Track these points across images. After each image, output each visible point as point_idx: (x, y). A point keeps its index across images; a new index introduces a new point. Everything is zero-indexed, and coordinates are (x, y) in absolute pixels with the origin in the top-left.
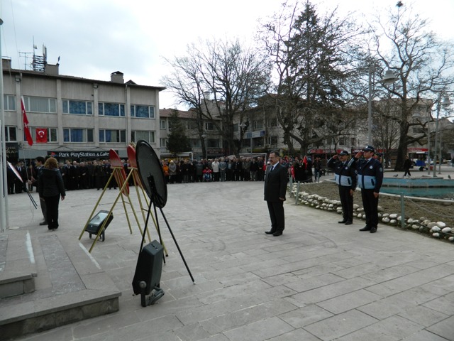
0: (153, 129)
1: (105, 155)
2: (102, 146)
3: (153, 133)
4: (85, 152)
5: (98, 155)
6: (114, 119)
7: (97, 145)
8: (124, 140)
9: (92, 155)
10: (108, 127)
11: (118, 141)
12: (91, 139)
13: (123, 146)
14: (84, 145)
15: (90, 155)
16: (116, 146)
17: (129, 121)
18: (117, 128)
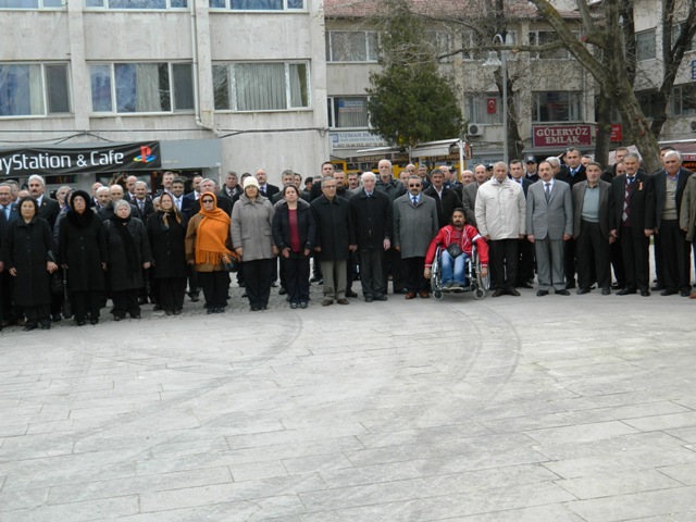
0: (300, 54)
1: (107, 159)
2: (104, 125)
3: (301, 69)
4: (32, 152)
5: (82, 163)
6: (146, 19)
7: (82, 123)
8: (186, 100)
9: (60, 163)
10: (124, 55)
11: (165, 106)
12: (59, 102)
13: (185, 123)
14: (36, 126)
15: (50, 162)
16: (158, 125)
17: (203, 23)
18: (159, 55)
